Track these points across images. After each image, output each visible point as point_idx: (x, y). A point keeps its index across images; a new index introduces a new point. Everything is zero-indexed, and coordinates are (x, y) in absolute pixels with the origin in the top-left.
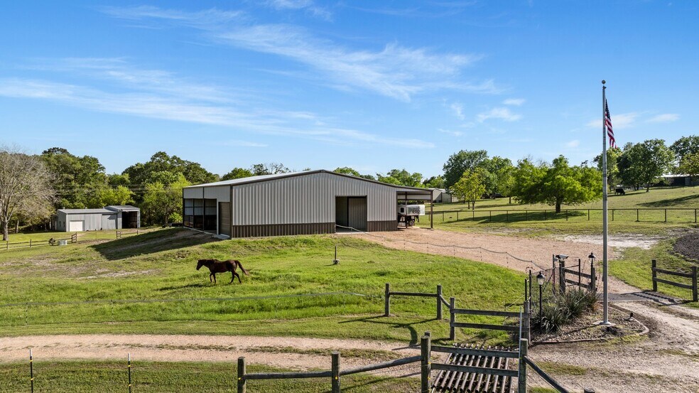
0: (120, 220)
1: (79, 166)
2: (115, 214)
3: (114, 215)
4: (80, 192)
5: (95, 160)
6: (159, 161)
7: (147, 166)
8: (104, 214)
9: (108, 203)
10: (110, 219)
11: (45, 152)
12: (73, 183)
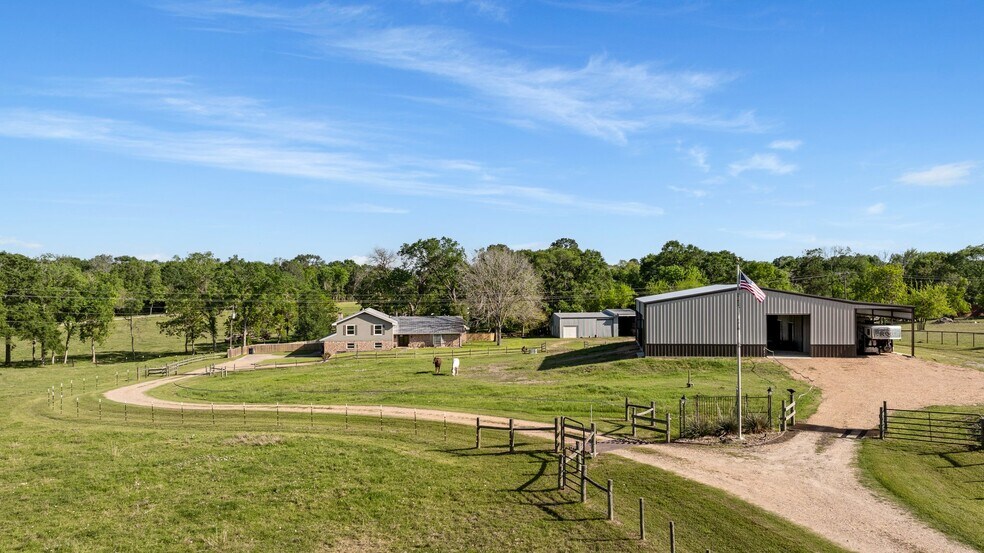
0: (616, 326)
1: (578, 263)
2: (610, 319)
3: (609, 321)
4: (580, 293)
5: (598, 254)
6: (671, 252)
7: (658, 258)
8: (599, 319)
9: (609, 304)
10: (605, 324)
11: (553, 244)
12: (573, 282)
